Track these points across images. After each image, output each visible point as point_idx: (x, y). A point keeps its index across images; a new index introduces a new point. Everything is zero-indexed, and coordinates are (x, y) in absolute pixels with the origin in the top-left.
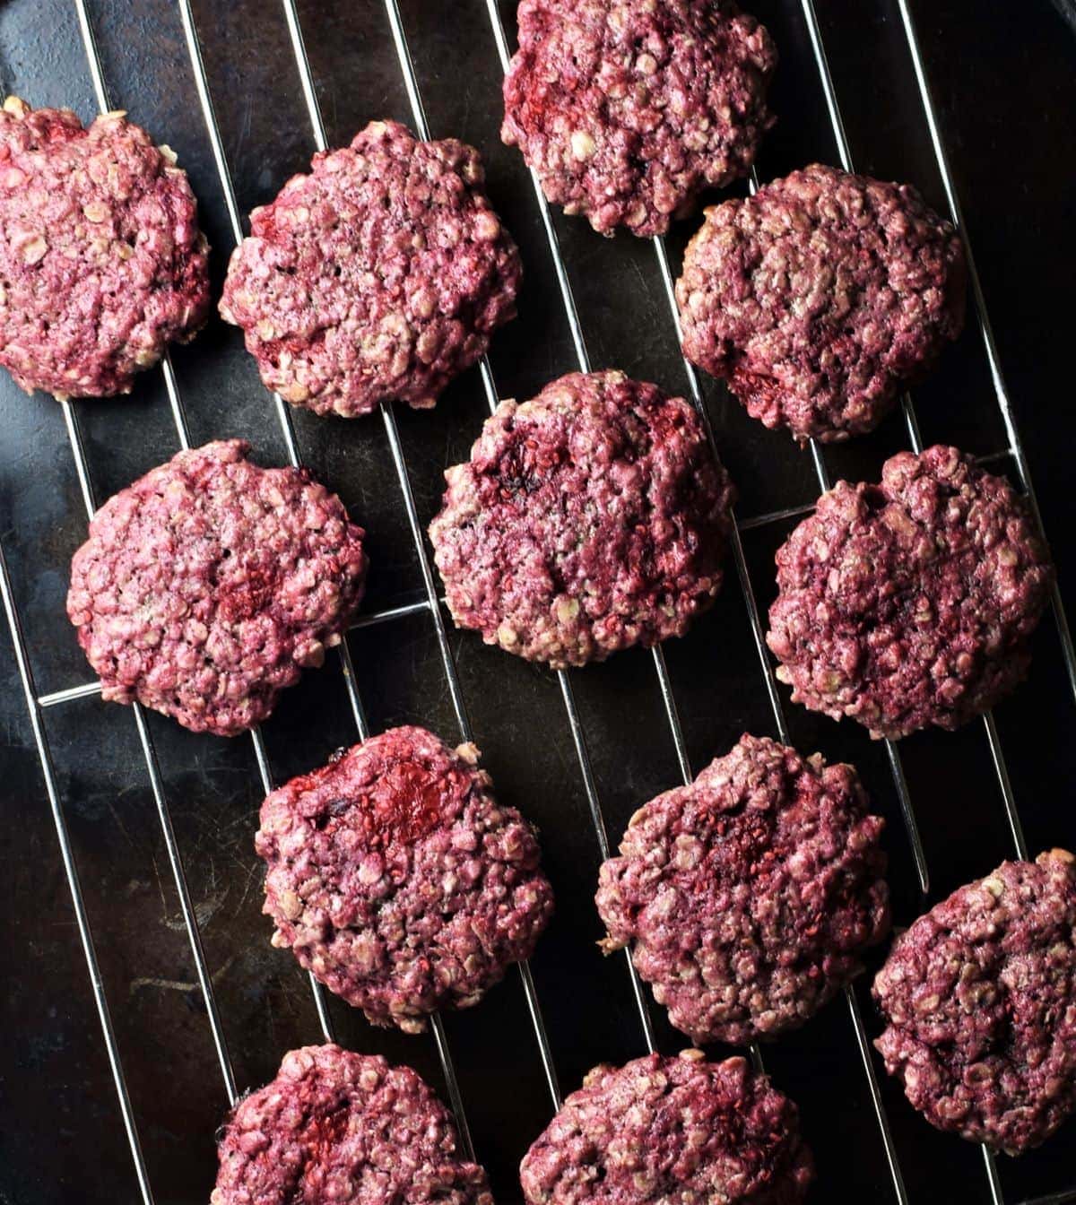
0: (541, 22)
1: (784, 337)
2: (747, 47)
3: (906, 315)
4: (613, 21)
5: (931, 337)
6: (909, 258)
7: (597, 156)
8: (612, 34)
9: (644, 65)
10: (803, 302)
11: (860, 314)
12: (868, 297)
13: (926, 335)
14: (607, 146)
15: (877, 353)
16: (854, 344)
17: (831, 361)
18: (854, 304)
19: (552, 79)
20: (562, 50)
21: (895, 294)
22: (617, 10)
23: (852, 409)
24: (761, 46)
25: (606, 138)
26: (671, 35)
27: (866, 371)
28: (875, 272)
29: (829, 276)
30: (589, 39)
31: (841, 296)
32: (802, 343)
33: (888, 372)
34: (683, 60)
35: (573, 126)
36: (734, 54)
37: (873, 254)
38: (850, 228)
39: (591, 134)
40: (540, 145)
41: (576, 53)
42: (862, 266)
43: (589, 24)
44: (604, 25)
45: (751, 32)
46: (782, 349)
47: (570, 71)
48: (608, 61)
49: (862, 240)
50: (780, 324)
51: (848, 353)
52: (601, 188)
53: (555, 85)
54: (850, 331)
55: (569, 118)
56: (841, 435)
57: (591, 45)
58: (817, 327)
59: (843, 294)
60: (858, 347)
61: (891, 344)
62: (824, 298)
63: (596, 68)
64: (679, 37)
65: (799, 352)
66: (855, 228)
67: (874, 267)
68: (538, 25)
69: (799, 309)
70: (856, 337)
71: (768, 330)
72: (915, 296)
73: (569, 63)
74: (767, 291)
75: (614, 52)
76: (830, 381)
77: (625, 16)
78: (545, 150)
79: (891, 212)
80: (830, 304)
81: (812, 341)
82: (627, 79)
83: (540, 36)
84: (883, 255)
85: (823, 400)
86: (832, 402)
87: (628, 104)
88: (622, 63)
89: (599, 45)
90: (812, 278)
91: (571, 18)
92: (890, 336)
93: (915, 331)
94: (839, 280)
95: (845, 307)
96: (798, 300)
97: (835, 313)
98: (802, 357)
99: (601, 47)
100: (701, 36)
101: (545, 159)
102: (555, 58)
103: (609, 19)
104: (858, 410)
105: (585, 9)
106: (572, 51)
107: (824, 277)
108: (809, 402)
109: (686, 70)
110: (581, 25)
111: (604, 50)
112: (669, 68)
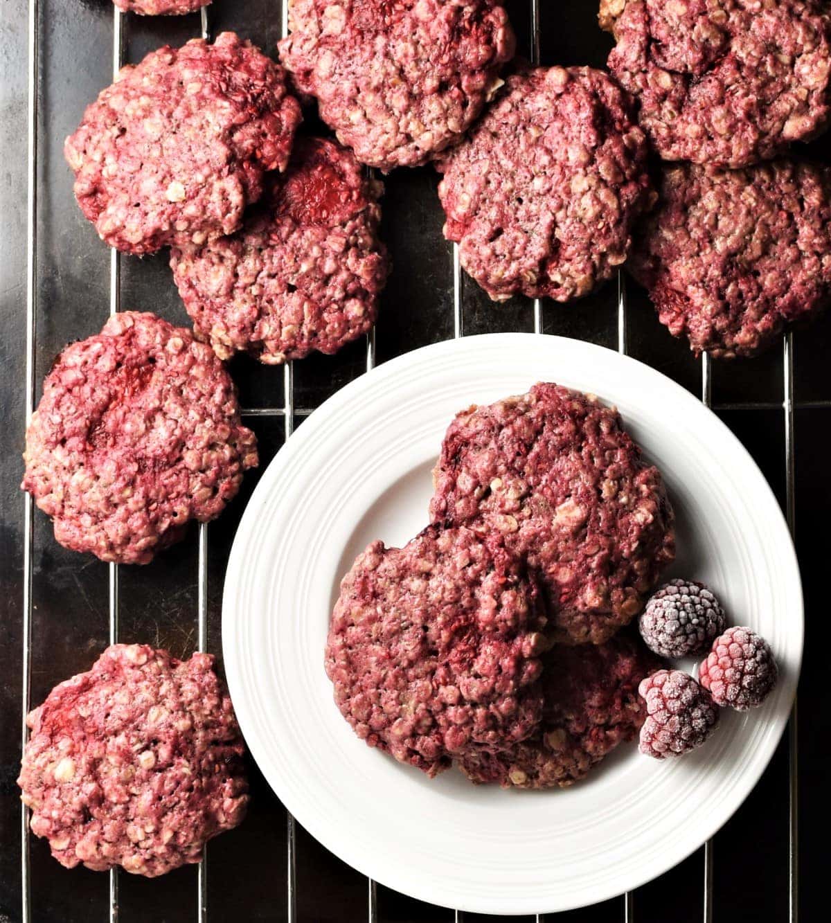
0: (115, 669)
1: (702, 265)
2: (222, 803)
3: (804, 271)
4: (153, 713)
5: (820, 294)
6: (817, 226)
7: (67, 786)
8: (145, 721)
9: (146, 759)
10: (725, 240)
11: (768, 262)
12: (777, 249)
13: (817, 291)
14: (78, 785)
15: (774, 297)
16: (757, 284)
17: (736, 293)
18: (765, 252)
19: (84, 713)
20: (107, 700)
21: (800, 252)
22: (163, 708)
23: (743, 336)
24: (232, 811)
25: (82, 781)
26: (180, 755)
27: (761, 309)
28: (789, 230)
29: (750, 225)
30: (128, 711)
31: (756, 242)
32: (716, 273)
33: (779, 313)
34: (172, 778)
35: (71, 754)
36: (210, 801)
37: (790, 216)
38: (777, 191)
39: (76, 768)
40: (43, 745)
41: (112, 712)
42: (779, 224)
43: (138, 701)
44: (145, 711)
45: (234, 796)
46: (699, 274)
47: (99, 720)
48: (126, 736)
49: (784, 203)
50: (702, 254)
51: (751, 291)
52: (52, 807)
53: (82, 719)
54: (757, 274)
55: (73, 746)
56: (729, 354)
57: (125, 716)
58: (731, 263)
59: (758, 242)
60: (760, 288)
61: (786, 292)
62: (742, 243)
63: (116, 734)
64: (183, 761)
65: (711, 280)
66: (781, 191)
67: (789, 226)
68: (111, 669)
69: (720, 245)
70: (760, 279)
71: (692, 257)
72: (815, 257)
73: (104, 714)
74: (698, 225)
75: (136, 733)
76: (730, 310)
77: (163, 718)
78: (42, 751)
79: (812, 187)
80: (746, 247)
81: (724, 274)
82: (128, 758)
83: (107, 676)
84: (798, 219)
85: (720, 323)
86: (729, 326)
87: (114, 774)
88: (133, 745)
89: (131, 721)
90: (736, 223)
91: (131, 685)
92: (788, 285)
93: (809, 286)
94: (757, 230)
95: (757, 252)
96: (721, 238)
97: (748, 255)
98: (713, 285)
99: (130, 723)
100: (198, 773)
101: (37, 756)
102: (98, 702)
103: (152, 709)
104: (748, 337)
105: (144, 689)
106: (111, 708)
107: (746, 225)
108: (710, 322)
109: (169, 786)
110: (132, 696)
111: (131, 726)
112: (159, 775)
